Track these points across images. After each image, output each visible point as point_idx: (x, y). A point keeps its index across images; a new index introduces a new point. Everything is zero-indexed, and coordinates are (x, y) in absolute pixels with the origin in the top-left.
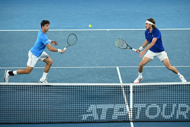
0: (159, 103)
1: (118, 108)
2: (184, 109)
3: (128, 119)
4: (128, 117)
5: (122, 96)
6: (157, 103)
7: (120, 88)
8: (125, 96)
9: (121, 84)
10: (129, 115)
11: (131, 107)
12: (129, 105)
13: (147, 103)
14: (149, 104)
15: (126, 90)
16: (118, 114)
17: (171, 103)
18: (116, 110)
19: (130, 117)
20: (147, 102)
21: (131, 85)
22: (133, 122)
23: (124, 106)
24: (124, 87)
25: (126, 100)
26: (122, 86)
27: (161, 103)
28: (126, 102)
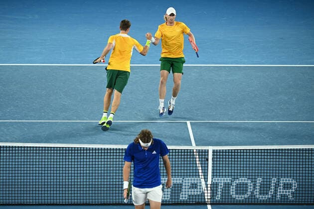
0: (251, 177)
1: (188, 183)
2: (289, 186)
3: (203, 200)
4: (203, 197)
5: (194, 165)
6: (248, 177)
7: (192, 154)
8: (198, 165)
9: (194, 147)
10: (206, 194)
11: (209, 182)
12: (206, 179)
13: (233, 177)
14: (236, 177)
15: (201, 157)
16: (188, 191)
17: (268, 177)
18: (185, 186)
19: (206, 197)
20: (233, 174)
21: (211, 149)
22: (211, 204)
23: (197, 180)
24: (199, 151)
25: (200, 171)
26: (195, 151)
27: (254, 177)
28: (200, 174)
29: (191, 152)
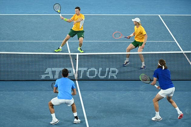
0: (96, 68)
3: (74, 78)
4: (74, 77)
5: (70, 62)
7: (69, 57)
8: (71, 62)
9: (70, 53)
10: (75, 76)
11: (77, 70)
12: (75, 69)
13: (88, 68)
14: (89, 68)
15: (73, 58)
19: (75, 77)
20: (88, 66)
21: (78, 54)
22: (78, 80)
24: (72, 55)
25: (73, 65)
26: (70, 55)
27: (98, 68)
28: (73, 66)
29: (68, 55)
